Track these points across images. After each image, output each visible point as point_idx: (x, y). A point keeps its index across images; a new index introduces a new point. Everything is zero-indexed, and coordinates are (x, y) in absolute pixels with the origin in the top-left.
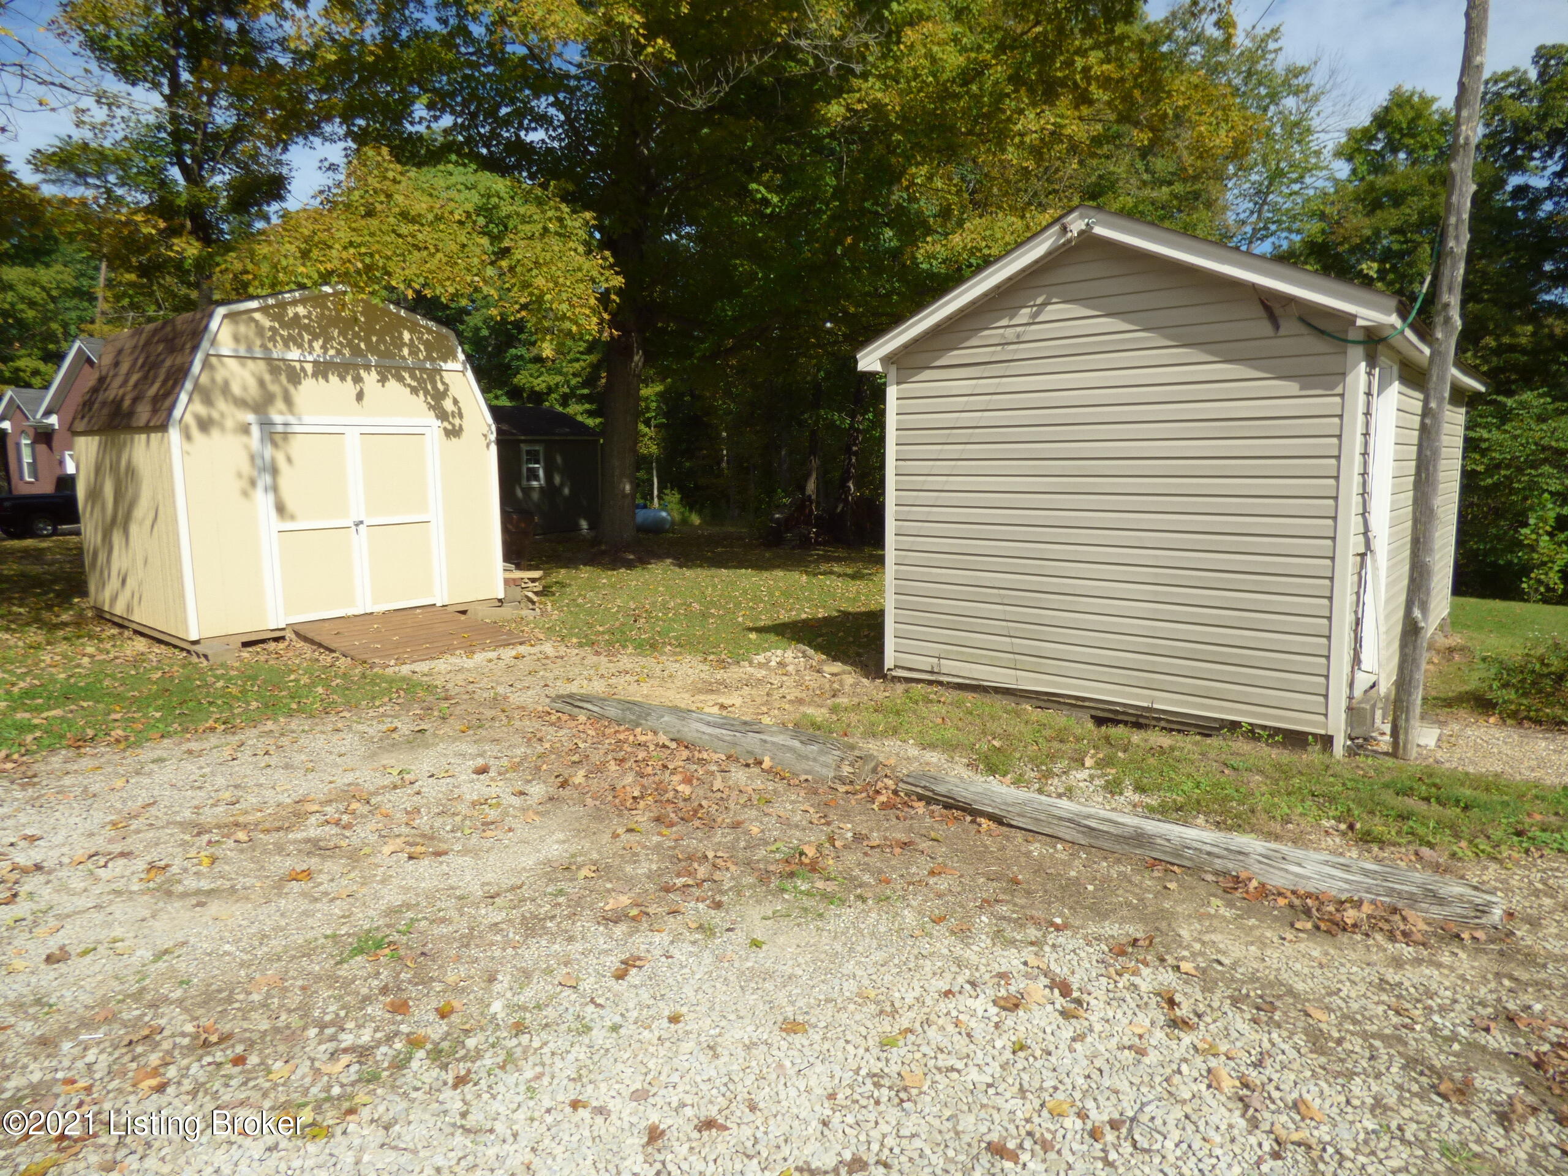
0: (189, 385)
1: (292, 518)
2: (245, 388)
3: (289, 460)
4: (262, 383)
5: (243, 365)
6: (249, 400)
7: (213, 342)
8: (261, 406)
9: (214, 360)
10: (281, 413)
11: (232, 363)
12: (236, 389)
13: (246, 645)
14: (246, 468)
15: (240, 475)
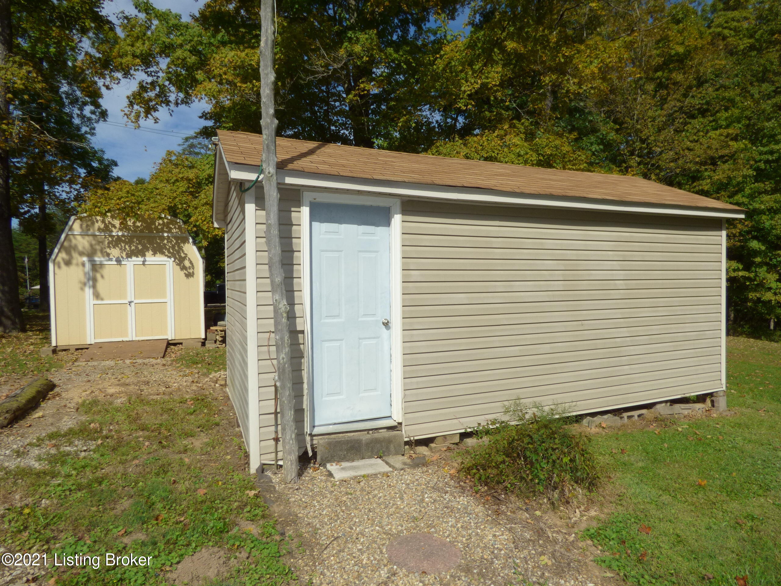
0: (58, 246)
1: (102, 299)
2: (84, 248)
3: (102, 277)
4: (91, 245)
5: (83, 238)
6: (86, 252)
7: (71, 229)
8: (91, 255)
9: (71, 237)
10: (99, 257)
11: (79, 238)
12: (80, 248)
13: (77, 349)
14: (83, 279)
15: (81, 282)
